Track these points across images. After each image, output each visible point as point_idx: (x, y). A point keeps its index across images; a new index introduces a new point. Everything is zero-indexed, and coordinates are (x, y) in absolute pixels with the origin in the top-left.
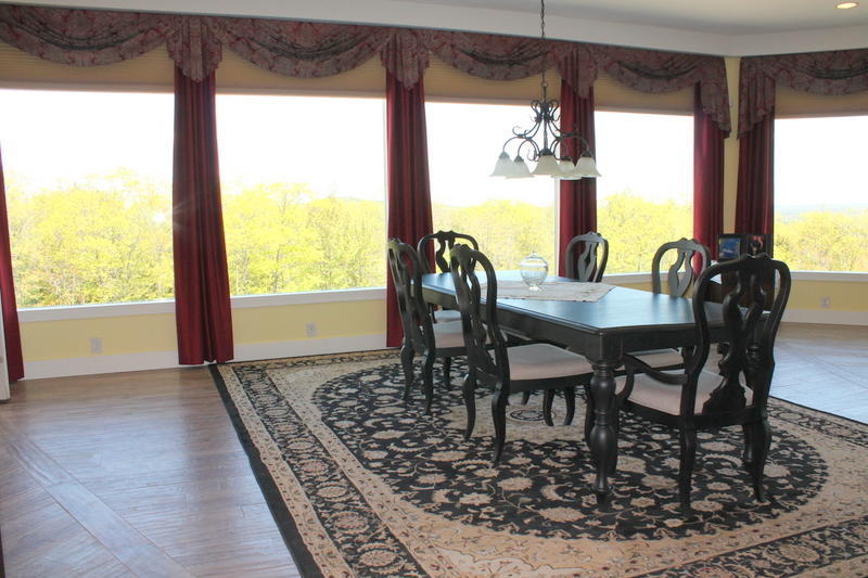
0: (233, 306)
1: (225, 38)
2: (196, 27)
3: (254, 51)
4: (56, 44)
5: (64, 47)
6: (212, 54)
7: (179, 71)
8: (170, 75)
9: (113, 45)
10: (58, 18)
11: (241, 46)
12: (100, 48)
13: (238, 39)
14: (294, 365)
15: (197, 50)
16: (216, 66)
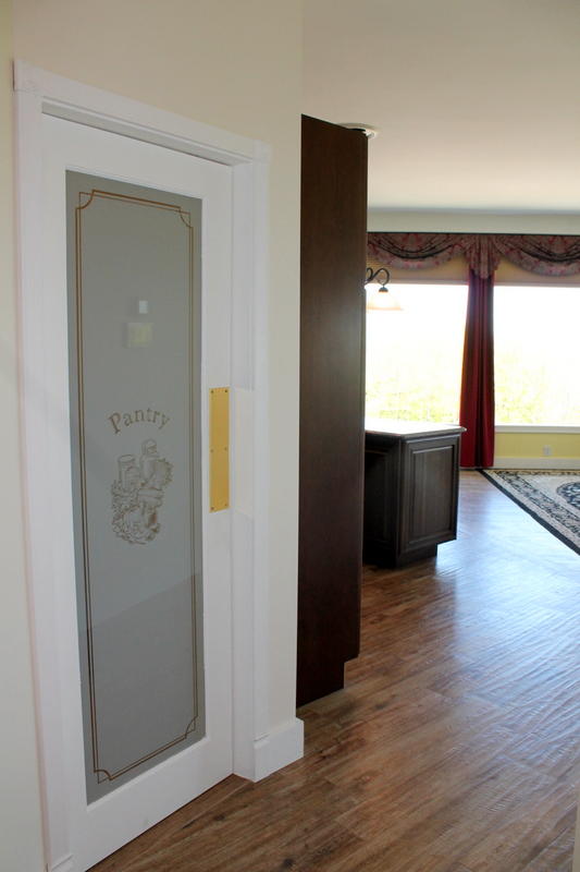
0: (496, 430)
1: (503, 249)
2: (485, 242)
3: (522, 258)
4: (399, 256)
5: (403, 257)
6: (494, 260)
7: (472, 272)
8: (466, 273)
9: (431, 255)
10: (399, 239)
11: (514, 255)
12: (424, 257)
13: (512, 249)
14: (536, 474)
15: (484, 258)
16: (496, 268)
